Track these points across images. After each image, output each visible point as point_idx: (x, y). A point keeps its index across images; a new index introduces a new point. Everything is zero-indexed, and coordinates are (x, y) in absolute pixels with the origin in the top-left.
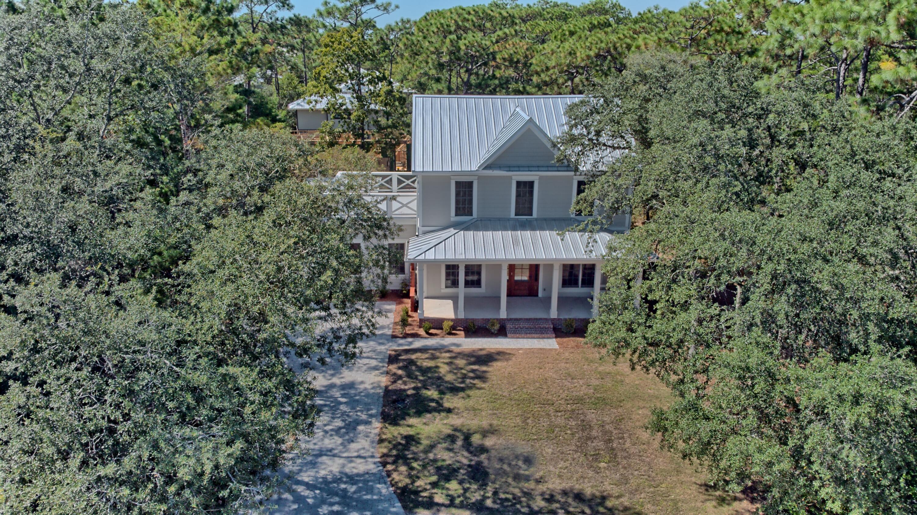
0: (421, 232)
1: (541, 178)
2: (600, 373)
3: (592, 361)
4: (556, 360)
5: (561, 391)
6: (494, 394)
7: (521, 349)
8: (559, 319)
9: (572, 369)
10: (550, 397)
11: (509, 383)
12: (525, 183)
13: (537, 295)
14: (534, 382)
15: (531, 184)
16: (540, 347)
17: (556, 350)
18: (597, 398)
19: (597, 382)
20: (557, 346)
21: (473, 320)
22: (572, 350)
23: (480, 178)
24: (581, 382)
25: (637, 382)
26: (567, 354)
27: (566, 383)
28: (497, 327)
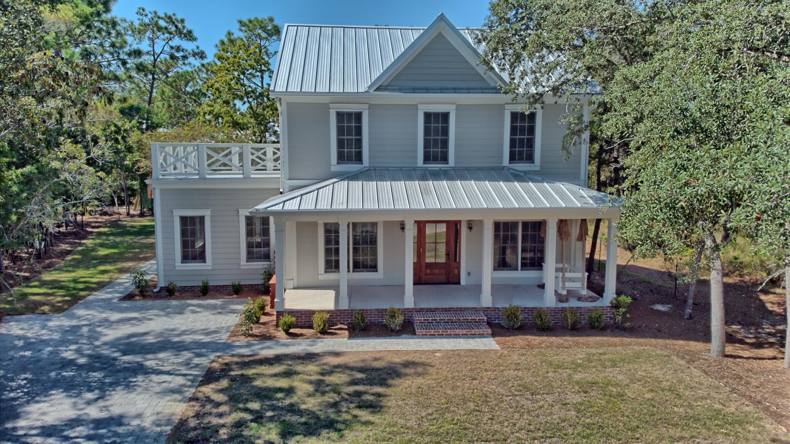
0: (287, 189)
1: (459, 107)
2: (578, 383)
3: (559, 367)
4: (500, 365)
5: (517, 416)
6: (389, 425)
7: (439, 351)
8: (495, 309)
9: (528, 379)
10: (497, 427)
11: (418, 403)
12: (437, 115)
13: (459, 283)
14: (465, 400)
15: (445, 116)
16: (470, 347)
17: (496, 351)
18: (588, 426)
19: (578, 399)
20: (497, 347)
21: (363, 312)
22: (521, 351)
23: (371, 107)
24: (550, 399)
25: (648, 396)
26: (515, 357)
27: (523, 402)
28: (400, 319)
